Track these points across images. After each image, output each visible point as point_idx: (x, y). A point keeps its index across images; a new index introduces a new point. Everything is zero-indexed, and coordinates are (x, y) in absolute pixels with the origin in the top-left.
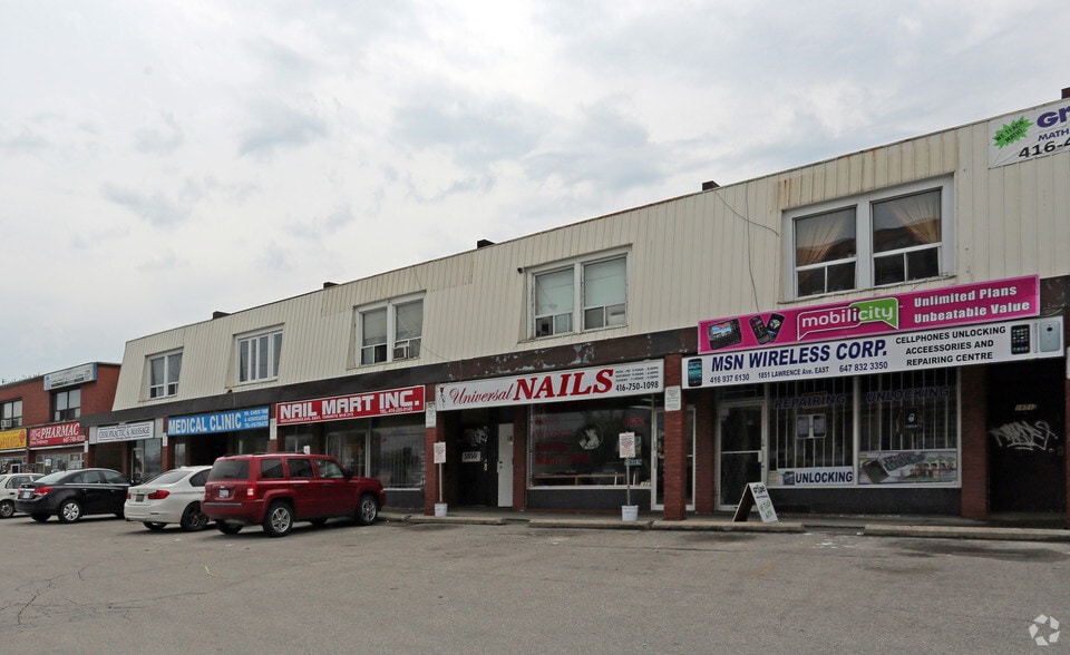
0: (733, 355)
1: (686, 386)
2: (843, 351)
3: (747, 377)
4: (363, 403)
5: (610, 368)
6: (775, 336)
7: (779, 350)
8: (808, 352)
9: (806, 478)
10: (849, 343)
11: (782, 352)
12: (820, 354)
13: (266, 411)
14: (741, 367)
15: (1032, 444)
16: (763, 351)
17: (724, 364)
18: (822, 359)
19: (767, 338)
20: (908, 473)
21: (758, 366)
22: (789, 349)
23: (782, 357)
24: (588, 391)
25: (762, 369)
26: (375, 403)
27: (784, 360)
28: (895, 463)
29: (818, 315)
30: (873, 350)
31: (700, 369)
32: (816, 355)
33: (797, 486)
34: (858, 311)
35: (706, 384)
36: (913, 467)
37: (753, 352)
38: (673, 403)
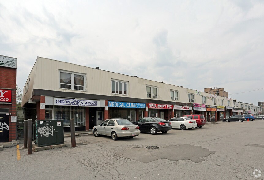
4: (165, 106)
13: (145, 104)
26: (166, 106)
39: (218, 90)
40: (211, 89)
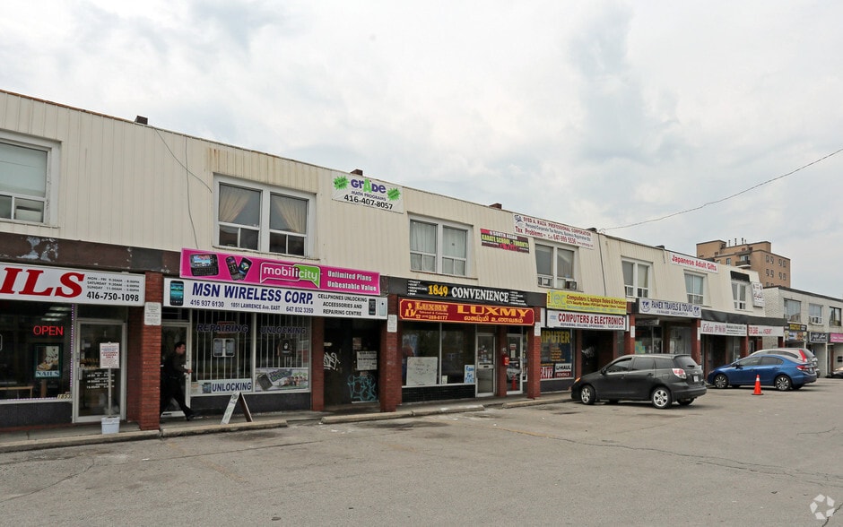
0: (212, 284)
1: (167, 303)
2: (289, 297)
3: (222, 304)
5: (80, 272)
6: (244, 276)
7: (247, 287)
8: (267, 293)
9: (220, 387)
10: (293, 292)
11: (249, 289)
12: (275, 296)
14: (217, 296)
15: (330, 366)
16: (236, 286)
17: (204, 290)
18: (276, 300)
19: (238, 276)
20: (283, 384)
21: (231, 296)
22: (255, 287)
23: (249, 293)
24: (48, 292)
25: (234, 300)
27: (250, 296)
28: (276, 376)
29: (275, 267)
30: (306, 299)
31: (182, 290)
32: (272, 296)
33: (213, 394)
34: (299, 271)
35: (186, 305)
36: (286, 379)
37: (228, 285)
38: (153, 317)
39: (751, 249)
40: (723, 245)
